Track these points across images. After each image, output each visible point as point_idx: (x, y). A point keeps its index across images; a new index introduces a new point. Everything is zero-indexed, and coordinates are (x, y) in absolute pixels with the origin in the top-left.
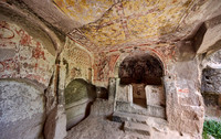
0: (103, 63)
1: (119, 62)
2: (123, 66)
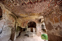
0: (25, 23)
1: (28, 22)
2: (29, 23)
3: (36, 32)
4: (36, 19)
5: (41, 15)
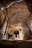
0: (12, 31)
4: (19, 28)
5: (21, 26)
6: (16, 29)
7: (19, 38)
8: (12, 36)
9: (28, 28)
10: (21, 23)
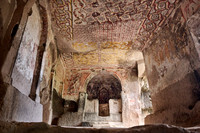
3: (121, 113)
5: (134, 48)
6: (103, 64)
7: (118, 118)
8: (75, 106)
9: (187, 57)
10: (139, 24)
